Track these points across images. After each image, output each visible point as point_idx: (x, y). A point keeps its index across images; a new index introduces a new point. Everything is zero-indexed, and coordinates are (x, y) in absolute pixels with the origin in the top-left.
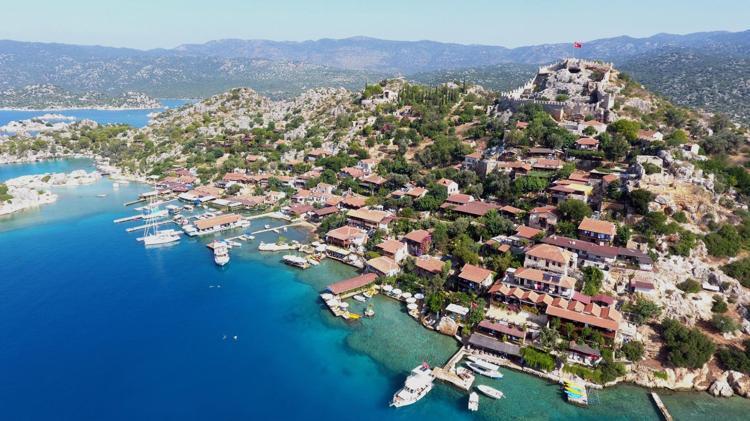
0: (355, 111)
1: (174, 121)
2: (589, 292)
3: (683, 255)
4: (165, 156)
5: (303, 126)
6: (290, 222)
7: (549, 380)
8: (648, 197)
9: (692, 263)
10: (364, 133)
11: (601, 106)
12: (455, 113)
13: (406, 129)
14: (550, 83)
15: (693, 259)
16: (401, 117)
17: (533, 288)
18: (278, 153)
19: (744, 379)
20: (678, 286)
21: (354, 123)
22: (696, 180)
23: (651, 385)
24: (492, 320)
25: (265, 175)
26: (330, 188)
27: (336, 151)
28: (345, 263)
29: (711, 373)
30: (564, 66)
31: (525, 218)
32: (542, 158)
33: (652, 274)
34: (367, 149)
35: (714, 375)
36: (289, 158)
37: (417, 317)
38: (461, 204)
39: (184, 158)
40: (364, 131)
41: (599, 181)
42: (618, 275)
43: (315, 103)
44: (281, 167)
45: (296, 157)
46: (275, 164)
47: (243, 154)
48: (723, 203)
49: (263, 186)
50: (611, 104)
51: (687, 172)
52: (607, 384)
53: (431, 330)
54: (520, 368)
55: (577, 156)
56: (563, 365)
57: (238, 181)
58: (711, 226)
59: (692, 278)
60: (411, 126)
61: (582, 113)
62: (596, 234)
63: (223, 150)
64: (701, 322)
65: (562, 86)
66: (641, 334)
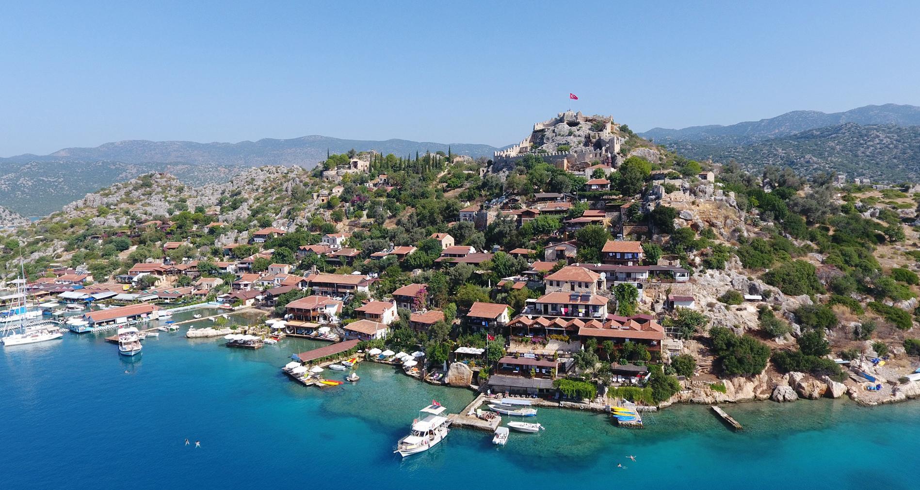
0: (314, 184)
1: (52, 218)
2: (624, 312)
3: (718, 268)
4: (36, 256)
5: (245, 206)
6: (231, 310)
7: (594, 411)
8: (673, 213)
9: (729, 275)
10: (329, 206)
11: (606, 151)
12: (442, 181)
13: (383, 200)
14: (548, 139)
15: (729, 272)
16: (375, 189)
17: (559, 314)
18: (210, 237)
19: (805, 379)
20: (719, 300)
21: (315, 195)
22: (717, 198)
23: (709, 400)
24: (515, 355)
25: (192, 262)
26: (287, 268)
27: (292, 229)
28: (314, 339)
29: (770, 379)
30: (561, 120)
31: (541, 257)
32: (549, 203)
33: (689, 285)
34: (332, 223)
35: (774, 381)
36: (226, 241)
37: (417, 375)
38: (460, 256)
39: (68, 256)
40: (329, 202)
41: (616, 214)
42: (653, 292)
43: (260, 183)
44: (215, 253)
45: (236, 241)
46: (208, 249)
47: (158, 243)
48: (749, 222)
49: (190, 275)
50: (617, 148)
51: (707, 190)
52: (661, 405)
53: (438, 385)
54: (557, 404)
55: (589, 198)
56: (606, 389)
57: (152, 272)
58: (741, 240)
59: (732, 289)
60: (388, 196)
61: (587, 160)
62: (623, 254)
63: (129, 241)
64: (750, 331)
65: (561, 140)
66: (690, 348)
